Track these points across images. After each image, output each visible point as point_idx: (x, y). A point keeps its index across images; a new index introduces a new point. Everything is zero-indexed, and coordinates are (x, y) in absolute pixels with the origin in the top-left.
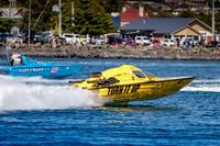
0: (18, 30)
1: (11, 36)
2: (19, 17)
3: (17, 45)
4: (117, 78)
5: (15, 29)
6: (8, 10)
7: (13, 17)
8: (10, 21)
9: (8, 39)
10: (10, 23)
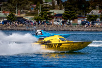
0: (99, 19)
1: (96, 22)
2: (100, 14)
3: (99, 26)
4: (51, 41)
5: (98, 19)
6: (95, 11)
7: (97, 14)
8: (96, 16)
9: (95, 24)
10: (96, 17)
